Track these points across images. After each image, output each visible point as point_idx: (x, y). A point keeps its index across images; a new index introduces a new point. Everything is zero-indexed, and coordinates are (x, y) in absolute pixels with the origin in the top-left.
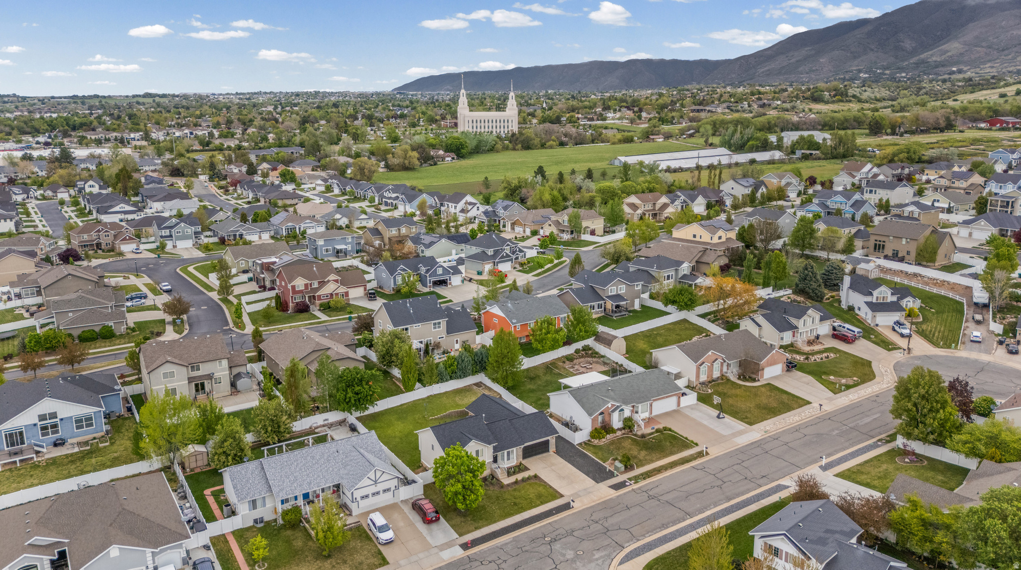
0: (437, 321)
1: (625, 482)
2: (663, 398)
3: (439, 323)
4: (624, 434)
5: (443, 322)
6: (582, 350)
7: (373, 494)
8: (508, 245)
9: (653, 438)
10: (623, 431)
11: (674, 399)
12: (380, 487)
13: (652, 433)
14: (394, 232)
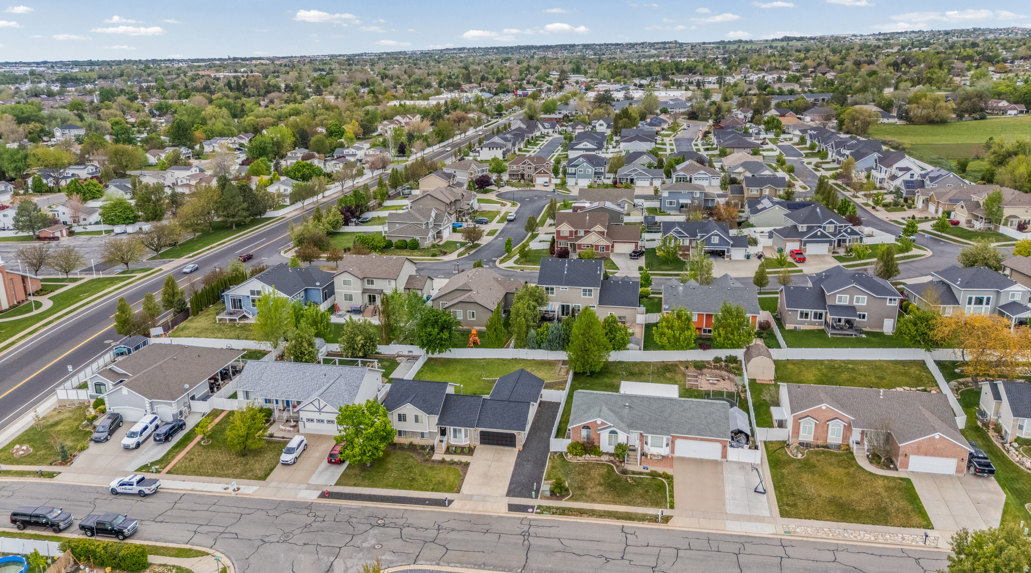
0: (588, 288)
1: (533, 507)
2: (696, 439)
3: (590, 291)
4: (611, 461)
5: (596, 291)
6: (726, 361)
7: (318, 421)
8: (831, 223)
9: (632, 478)
10: (612, 458)
11: (718, 447)
12: (324, 417)
13: (641, 473)
14: (755, 192)
